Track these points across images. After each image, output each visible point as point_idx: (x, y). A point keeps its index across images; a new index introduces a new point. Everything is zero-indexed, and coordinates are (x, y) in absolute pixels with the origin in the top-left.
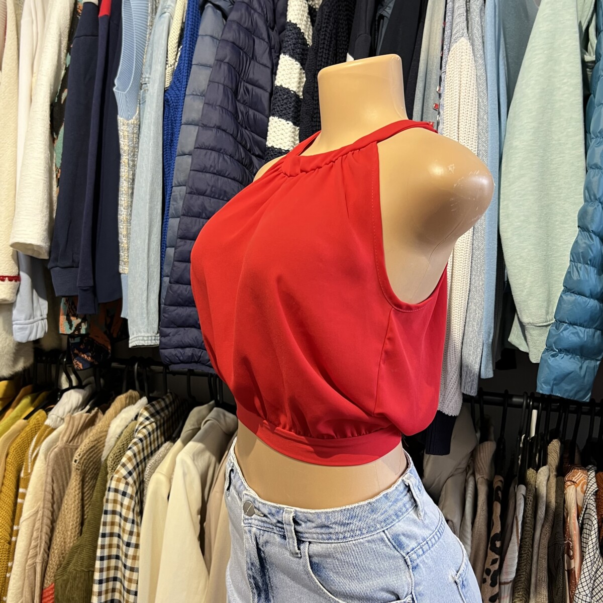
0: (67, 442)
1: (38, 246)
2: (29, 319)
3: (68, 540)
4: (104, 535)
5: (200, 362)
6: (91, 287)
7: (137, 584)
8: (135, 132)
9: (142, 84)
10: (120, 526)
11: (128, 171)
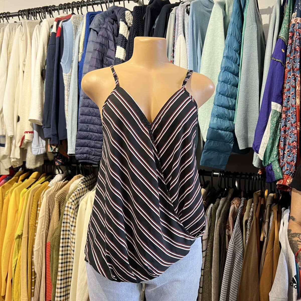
0: (54, 191)
1: (38, 120)
2: (38, 147)
3: (55, 226)
4: (64, 223)
5: (89, 159)
6: (56, 134)
7: (75, 239)
8: (70, 78)
9: (73, 61)
10: (69, 220)
11: (67, 92)
